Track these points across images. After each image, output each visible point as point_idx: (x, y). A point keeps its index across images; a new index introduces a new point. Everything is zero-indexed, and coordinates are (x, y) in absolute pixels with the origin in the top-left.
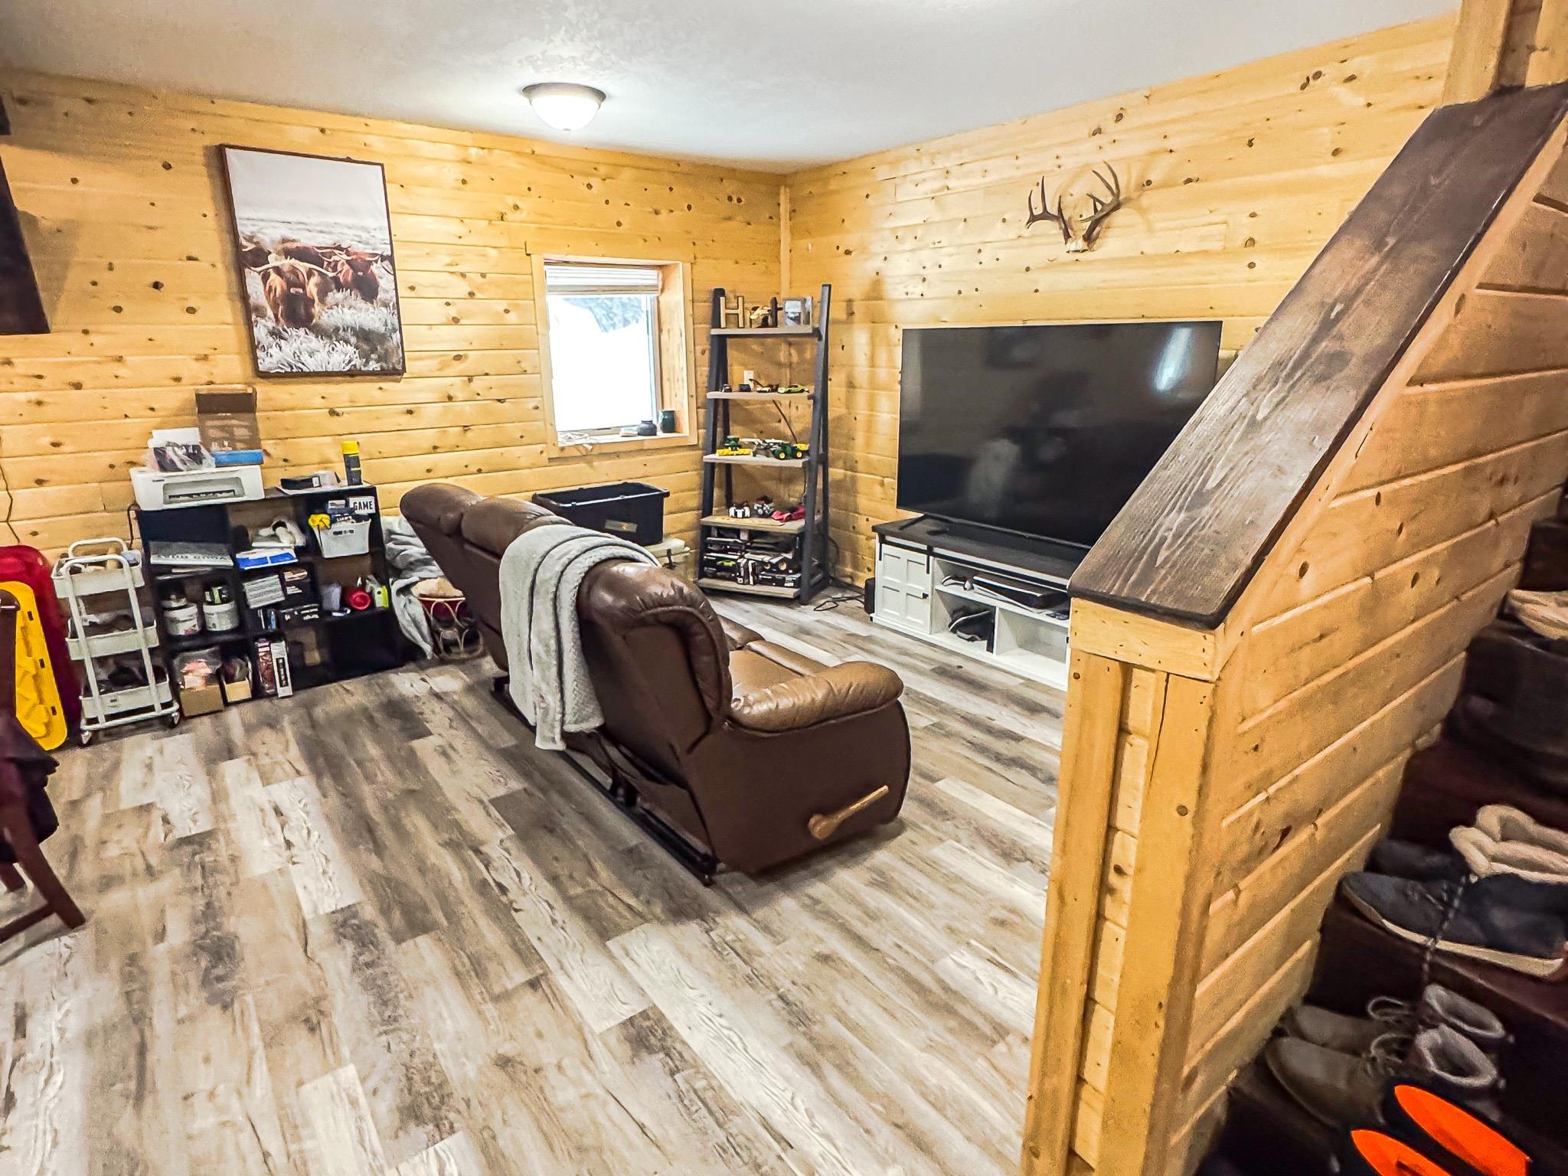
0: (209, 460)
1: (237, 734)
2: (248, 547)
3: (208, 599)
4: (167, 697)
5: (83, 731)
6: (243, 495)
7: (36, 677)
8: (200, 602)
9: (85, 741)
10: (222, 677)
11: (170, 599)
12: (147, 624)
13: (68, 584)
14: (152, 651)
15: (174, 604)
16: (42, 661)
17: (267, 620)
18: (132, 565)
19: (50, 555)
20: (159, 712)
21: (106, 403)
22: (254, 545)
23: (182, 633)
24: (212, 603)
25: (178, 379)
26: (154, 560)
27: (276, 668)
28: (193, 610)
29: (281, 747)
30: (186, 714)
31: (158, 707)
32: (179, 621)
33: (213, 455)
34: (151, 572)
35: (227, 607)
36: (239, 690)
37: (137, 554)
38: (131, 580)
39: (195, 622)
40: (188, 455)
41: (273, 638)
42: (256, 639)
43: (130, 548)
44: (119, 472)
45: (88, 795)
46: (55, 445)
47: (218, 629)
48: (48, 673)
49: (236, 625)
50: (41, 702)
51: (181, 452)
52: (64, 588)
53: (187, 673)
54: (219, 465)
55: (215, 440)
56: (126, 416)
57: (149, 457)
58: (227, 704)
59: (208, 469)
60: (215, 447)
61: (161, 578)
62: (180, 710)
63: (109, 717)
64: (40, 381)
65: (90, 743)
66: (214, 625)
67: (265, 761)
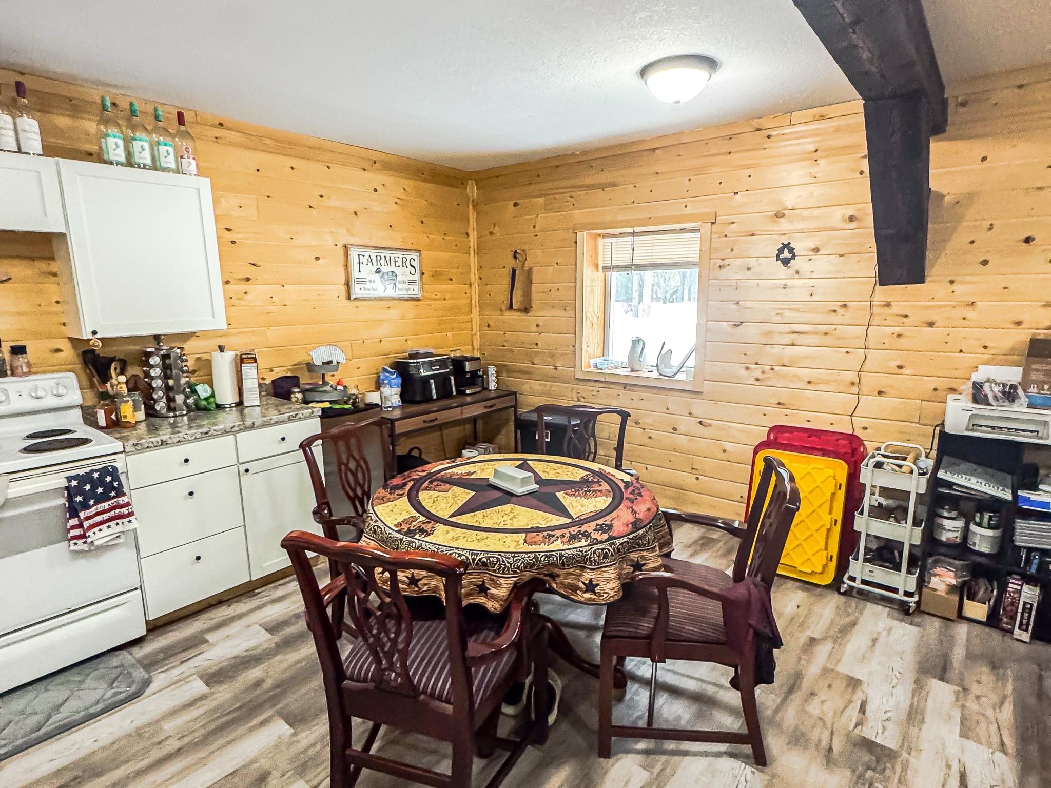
0: (1023, 399)
1: (958, 654)
2: (1034, 487)
3: (977, 520)
4: (912, 588)
5: (844, 583)
6: (1047, 438)
7: (829, 531)
8: (969, 519)
9: (842, 590)
10: (965, 591)
11: (943, 508)
12: (916, 523)
13: (869, 474)
14: (912, 546)
15: (946, 514)
16: (836, 521)
17: (1028, 561)
18: (920, 474)
19: (870, 446)
20: (900, 596)
21: (947, 339)
22: (1041, 487)
23: (944, 539)
24: (979, 525)
25: (1019, 323)
26: (941, 474)
27: (1020, 610)
28: (960, 524)
29: (995, 698)
30: (922, 608)
31: (901, 592)
32: (945, 529)
33: (1028, 397)
34: (935, 483)
35: (990, 533)
36: (977, 610)
37: (930, 463)
38: (916, 485)
39: (958, 534)
40: (1004, 393)
41: (1028, 579)
42: (1010, 574)
43: (927, 457)
44: (938, 396)
45: (824, 639)
46: (900, 367)
47: (976, 548)
48: (837, 530)
49: (994, 551)
50: (826, 549)
51: (996, 389)
52: (867, 476)
53: (935, 575)
54: (1031, 406)
55: (1034, 382)
56: (961, 351)
57: (968, 388)
58: (960, 616)
59: (1020, 408)
60: (1033, 390)
61: (941, 490)
62: (918, 603)
63: (864, 582)
64: (905, 319)
65: (845, 594)
66: (975, 544)
67: (972, 705)
